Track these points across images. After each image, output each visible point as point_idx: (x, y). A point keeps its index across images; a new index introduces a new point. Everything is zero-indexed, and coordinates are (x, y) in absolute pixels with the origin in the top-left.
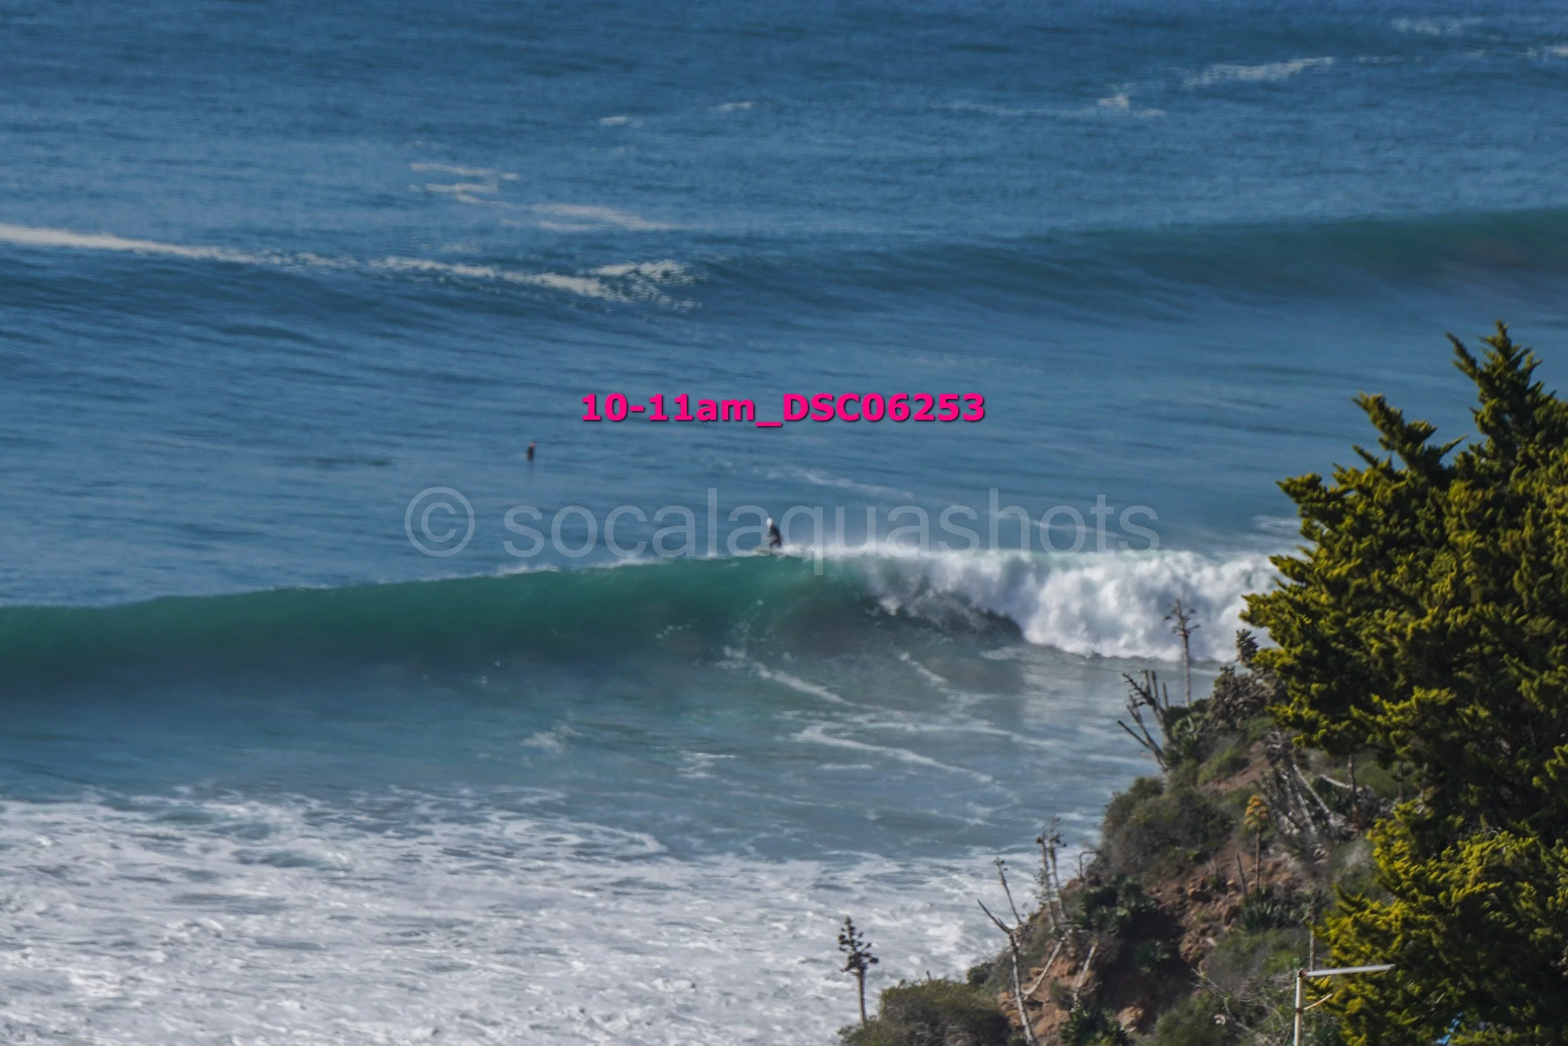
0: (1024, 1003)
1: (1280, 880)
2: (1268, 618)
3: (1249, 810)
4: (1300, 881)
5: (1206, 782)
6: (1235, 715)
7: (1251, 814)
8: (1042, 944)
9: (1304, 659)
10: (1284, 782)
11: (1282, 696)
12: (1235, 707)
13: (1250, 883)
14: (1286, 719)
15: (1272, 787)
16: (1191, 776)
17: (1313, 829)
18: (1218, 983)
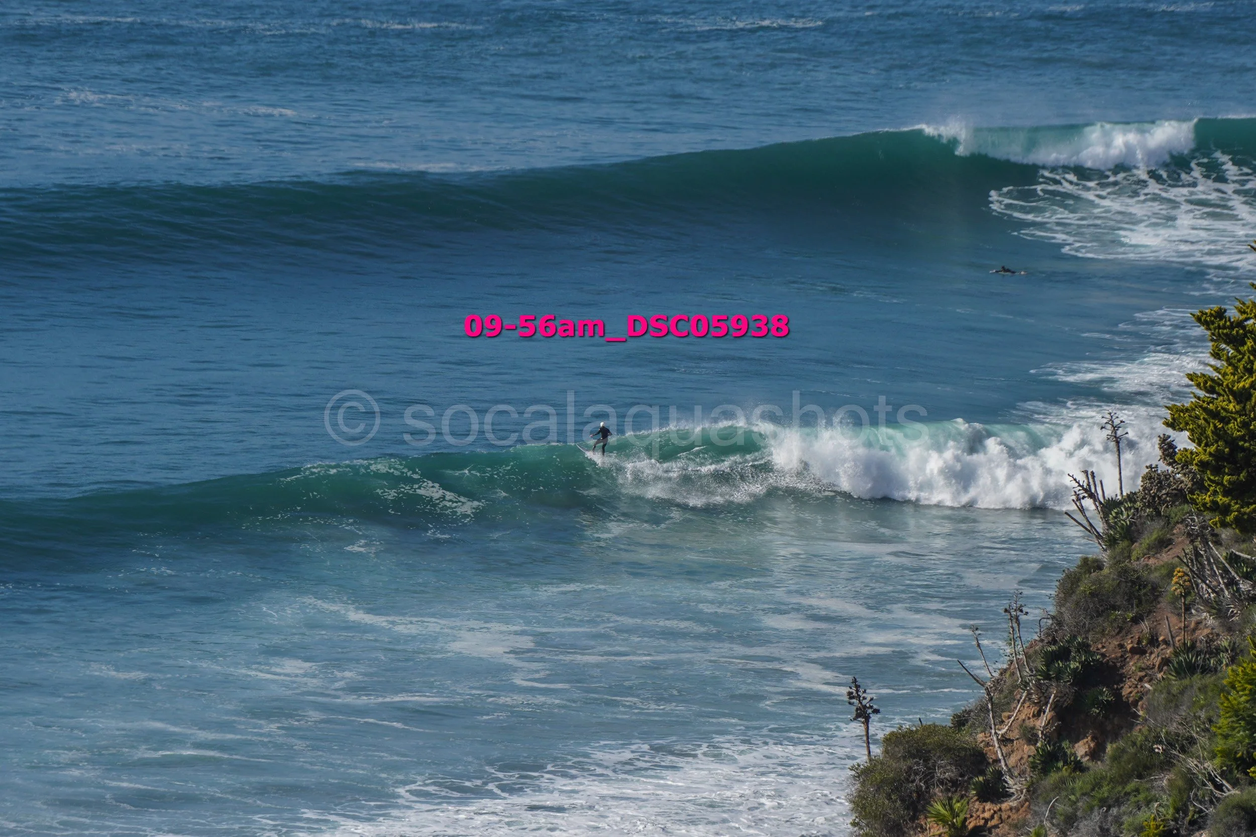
0: (998, 739)
1: (1202, 634)
2: (1187, 424)
3: (1175, 579)
4: (1218, 635)
5: (1138, 559)
6: (1159, 503)
7: (1177, 583)
8: (1011, 692)
9: (1218, 456)
10: (1202, 556)
11: (1200, 486)
12: (1159, 498)
13: (1177, 639)
14: (1204, 505)
15: (1192, 561)
16: (1126, 555)
17: (1226, 593)
18: (1155, 720)
